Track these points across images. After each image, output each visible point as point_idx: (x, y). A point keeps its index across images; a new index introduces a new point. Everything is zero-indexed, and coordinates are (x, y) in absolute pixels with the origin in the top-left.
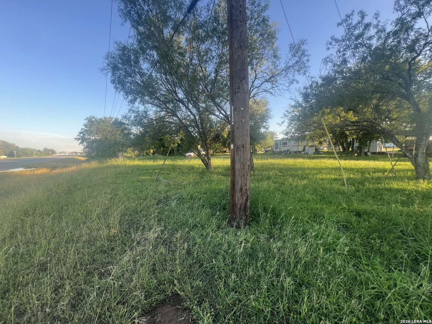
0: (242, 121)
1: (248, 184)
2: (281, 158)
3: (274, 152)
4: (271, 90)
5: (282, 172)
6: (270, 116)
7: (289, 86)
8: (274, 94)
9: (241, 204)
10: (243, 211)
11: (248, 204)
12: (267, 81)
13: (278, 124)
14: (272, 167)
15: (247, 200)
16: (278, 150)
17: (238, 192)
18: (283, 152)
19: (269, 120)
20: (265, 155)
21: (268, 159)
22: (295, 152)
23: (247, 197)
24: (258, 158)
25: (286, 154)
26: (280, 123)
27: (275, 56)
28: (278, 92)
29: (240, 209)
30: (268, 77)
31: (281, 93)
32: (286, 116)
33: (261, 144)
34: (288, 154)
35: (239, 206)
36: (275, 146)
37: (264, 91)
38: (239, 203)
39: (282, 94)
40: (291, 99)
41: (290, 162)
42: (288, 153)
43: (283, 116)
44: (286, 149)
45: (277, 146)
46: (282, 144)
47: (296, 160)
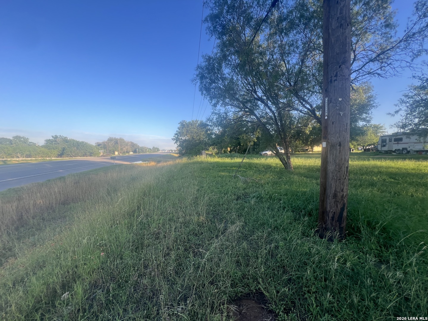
0: (340, 114)
1: (345, 190)
2: (392, 159)
3: (378, 151)
4: (379, 71)
5: (395, 179)
6: (375, 104)
7: (412, 60)
8: (383, 75)
9: (334, 213)
10: (338, 221)
11: (345, 214)
12: (371, 60)
13: (389, 114)
14: (376, 170)
15: (342, 209)
16: (385, 149)
17: (330, 198)
18: (394, 152)
19: (373, 110)
20: (363, 155)
21: (369, 160)
22: (417, 151)
23: (344, 205)
24: (354, 159)
25: (400, 153)
26: (393, 112)
27: (388, 26)
28: (392, 72)
29: (333, 218)
30: (374, 55)
31: (396, 73)
32: (403, 102)
33: (357, 141)
34: (404, 154)
35: (331, 215)
36: (380, 143)
37: (368, 74)
38: (331, 211)
39: (398, 74)
40: (414, 77)
41: (409, 165)
42: (404, 152)
43: (398, 102)
44: (400, 147)
45: (385, 144)
46: (393, 140)
47: (420, 163)
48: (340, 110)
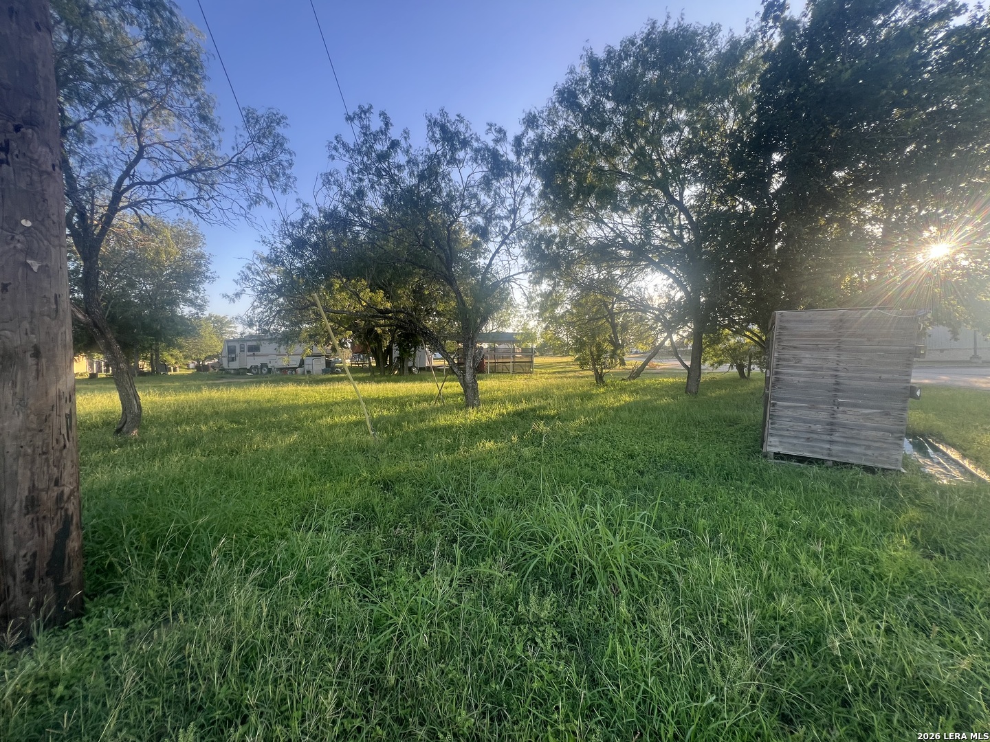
1: (66, 478)
2: (239, 385)
3: (223, 369)
4: (194, 204)
5: (238, 423)
6: (209, 274)
7: (249, 207)
8: (204, 216)
9: (34, 555)
10: (48, 574)
11: (74, 544)
12: (179, 174)
13: (225, 296)
14: (208, 411)
15: (63, 535)
16: (235, 365)
17: (15, 515)
18: (249, 371)
20: (195, 380)
21: (199, 389)
22: (281, 369)
23: (67, 521)
25: (257, 373)
26: (231, 294)
27: (204, 119)
28: (219, 217)
29: (29, 574)
30: (185, 167)
31: (226, 220)
32: (246, 278)
34: (262, 374)
35: (21, 567)
36: (226, 353)
37: (174, 201)
38: (22, 553)
39: (229, 223)
40: (263, 241)
41: (262, 393)
42: (264, 372)
43: (239, 277)
44: (257, 361)
45: (233, 356)
46: (246, 349)
47: (280, 389)
48: (29, 253)
